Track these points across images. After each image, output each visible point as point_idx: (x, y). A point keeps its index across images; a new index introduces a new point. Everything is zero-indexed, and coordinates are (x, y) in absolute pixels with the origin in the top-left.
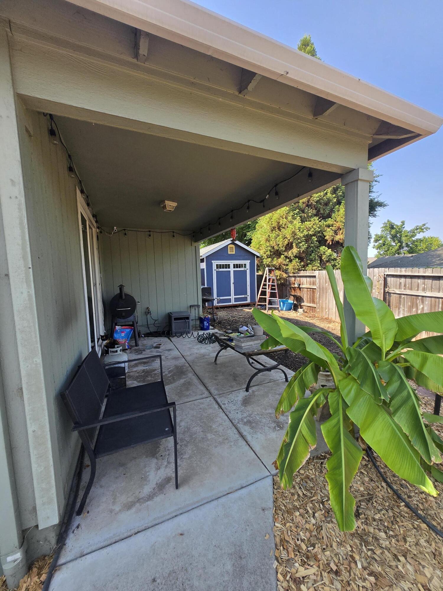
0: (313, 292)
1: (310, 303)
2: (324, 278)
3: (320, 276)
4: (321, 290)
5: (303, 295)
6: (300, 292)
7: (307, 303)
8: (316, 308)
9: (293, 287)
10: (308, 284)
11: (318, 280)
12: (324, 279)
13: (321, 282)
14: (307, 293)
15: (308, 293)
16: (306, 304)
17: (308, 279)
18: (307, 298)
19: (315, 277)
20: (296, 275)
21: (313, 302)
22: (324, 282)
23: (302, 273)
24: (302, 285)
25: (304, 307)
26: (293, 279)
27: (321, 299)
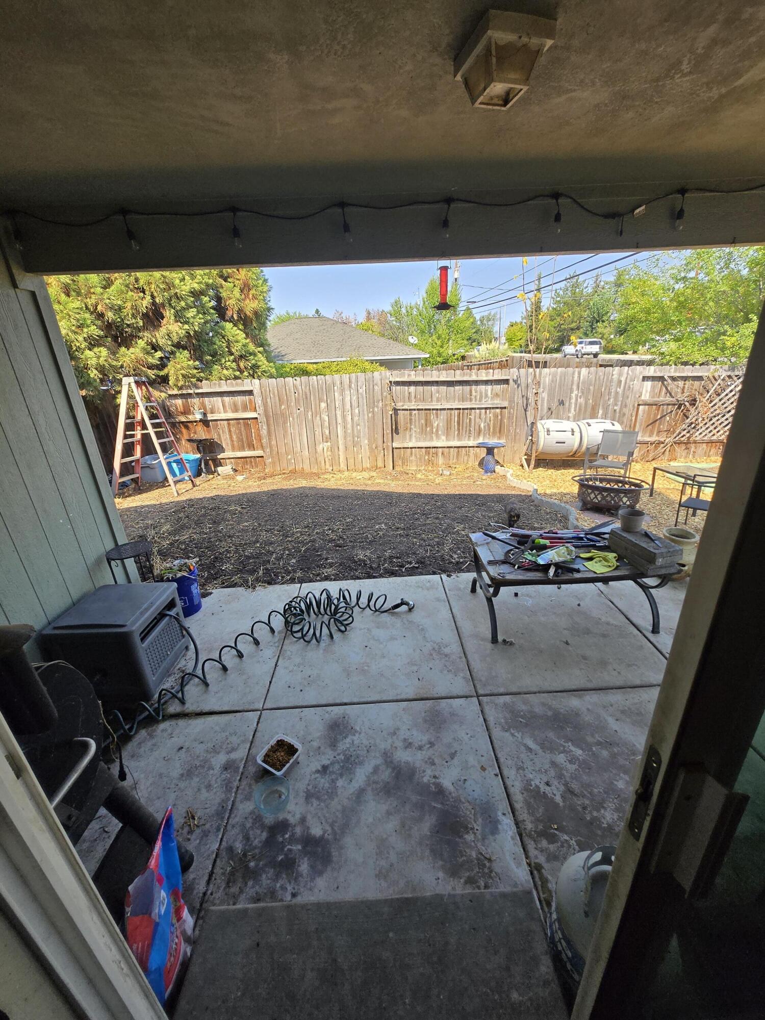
0: (247, 426)
2: (274, 394)
3: (265, 391)
4: (272, 419)
5: (219, 435)
6: (209, 432)
8: (262, 457)
9: (183, 423)
10: (229, 410)
11: (259, 401)
13: (269, 402)
14: (230, 431)
15: (233, 429)
16: (231, 453)
17: (227, 399)
18: (232, 441)
19: (250, 393)
20: (185, 392)
21: (251, 447)
23: (205, 387)
24: (212, 413)
25: (227, 461)
26: (179, 402)
27: (274, 438)
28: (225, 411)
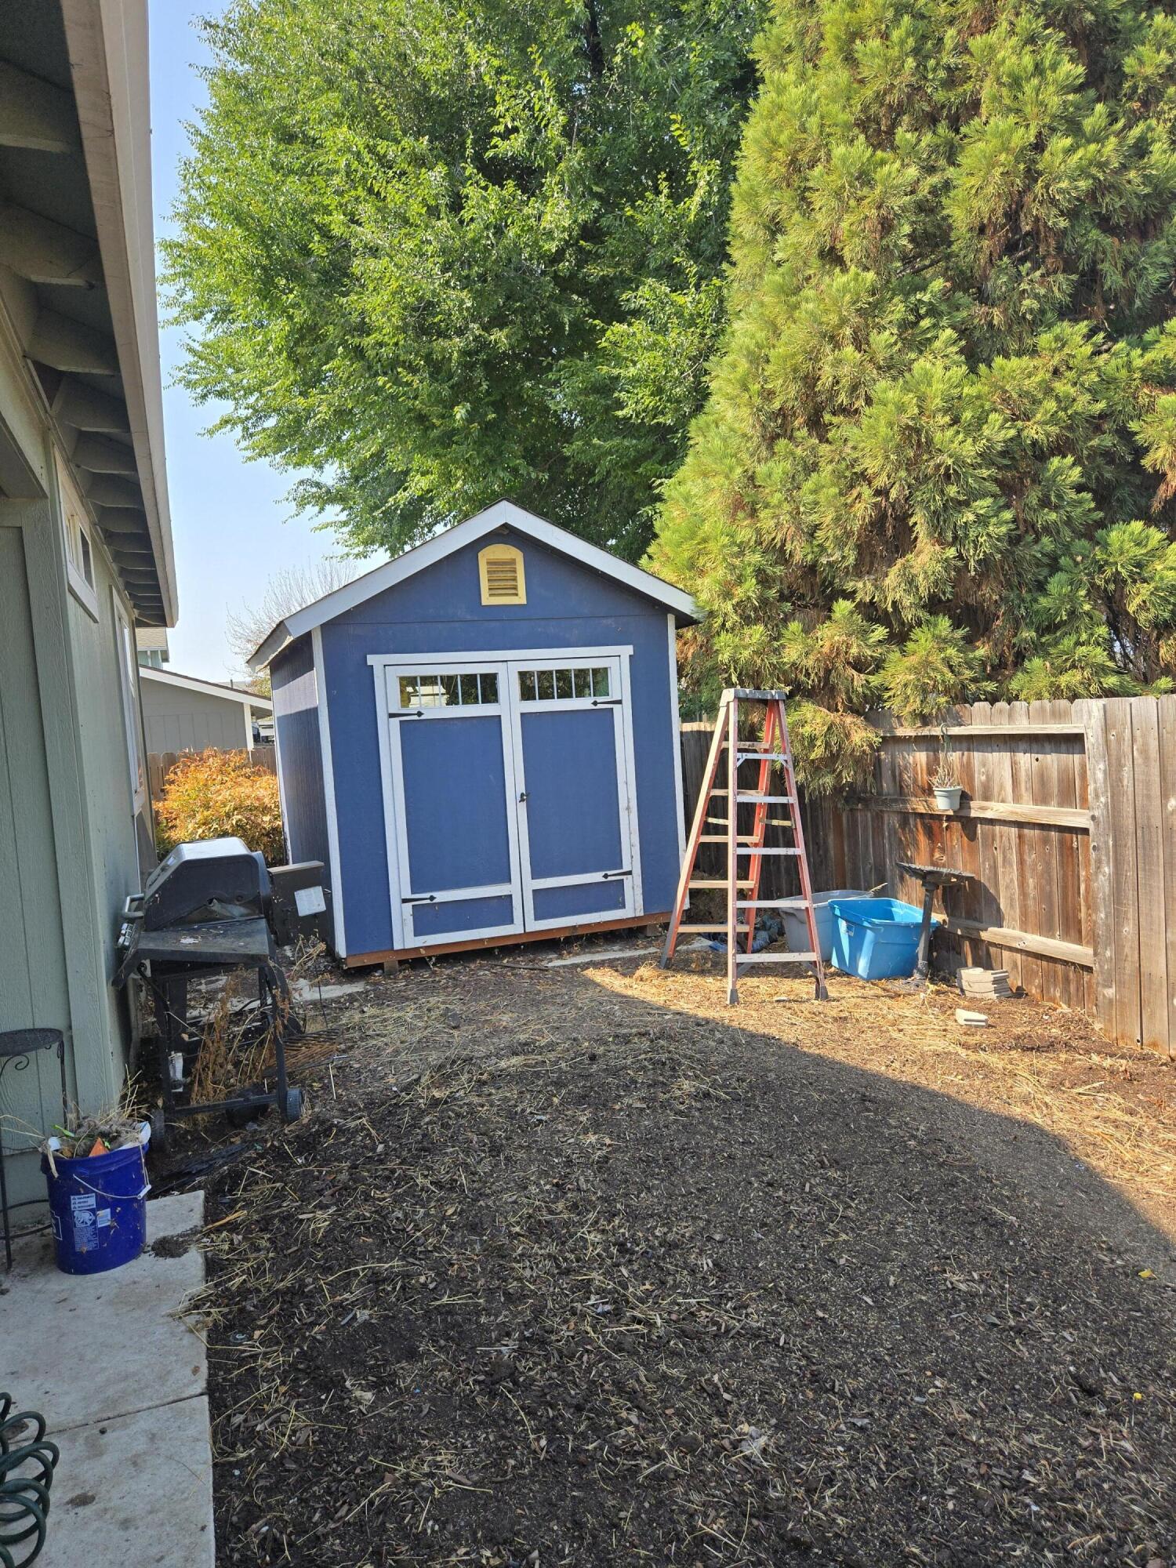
0: (1068, 854)
1: (1046, 929)
2: (1144, 752)
3: (1120, 740)
4: (1130, 842)
5: (994, 868)
6: (973, 852)
7: (1024, 928)
8: (1089, 969)
9: (921, 815)
10: (1026, 796)
11: (1098, 772)
12: (1146, 759)
13: (1127, 781)
14: (1021, 862)
15: (1030, 858)
16: (1017, 933)
17: (1025, 760)
18: (1024, 894)
19: (1074, 742)
20: (936, 731)
21: (1072, 928)
22: (1148, 784)
23: (981, 720)
24: (987, 797)
25: (1006, 954)
26: (921, 757)
27: (1131, 914)
28: (1017, 799)
